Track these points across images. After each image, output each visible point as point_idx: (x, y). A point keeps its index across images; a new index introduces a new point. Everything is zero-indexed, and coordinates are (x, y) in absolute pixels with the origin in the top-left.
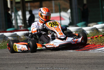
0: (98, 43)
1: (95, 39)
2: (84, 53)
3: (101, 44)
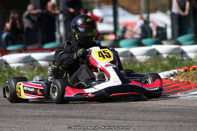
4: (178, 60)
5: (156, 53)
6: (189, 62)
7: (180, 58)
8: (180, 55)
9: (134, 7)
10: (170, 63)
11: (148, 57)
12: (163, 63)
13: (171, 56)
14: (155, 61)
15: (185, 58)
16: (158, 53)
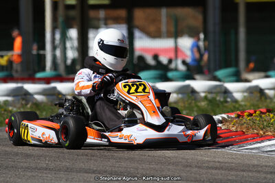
0: (253, 129)
1: (246, 119)
3: (261, 132)
4: (220, 101)
5: (190, 90)
6: (234, 104)
7: (222, 100)
8: (222, 95)
9: (152, 29)
10: (208, 105)
11: (180, 96)
12: (199, 104)
13: (210, 96)
14: (190, 101)
15: (229, 100)
16: (193, 91)
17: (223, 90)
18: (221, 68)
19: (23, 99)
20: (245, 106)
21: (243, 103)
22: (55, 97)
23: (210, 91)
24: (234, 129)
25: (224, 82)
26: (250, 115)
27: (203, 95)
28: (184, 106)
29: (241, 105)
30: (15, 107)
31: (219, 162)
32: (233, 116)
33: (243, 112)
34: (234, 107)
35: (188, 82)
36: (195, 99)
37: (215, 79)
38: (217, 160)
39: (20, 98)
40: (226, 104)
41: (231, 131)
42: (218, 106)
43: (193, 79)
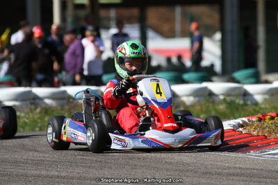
0: (276, 133)
1: (268, 122)
2: (236, 157)
4: (239, 104)
5: (207, 93)
6: (254, 107)
7: (242, 102)
8: (242, 97)
9: (166, 28)
10: (227, 108)
11: (197, 99)
12: (217, 107)
13: (228, 99)
14: (207, 104)
15: (249, 103)
16: (211, 94)
17: (242, 93)
18: (239, 69)
19: (32, 104)
20: (266, 109)
21: (263, 106)
22: (65, 102)
23: (229, 93)
24: (255, 133)
25: (244, 84)
26: (272, 118)
27: (222, 97)
28: (201, 110)
29: (261, 108)
30: (23, 112)
31: (240, 168)
32: (253, 120)
33: (264, 116)
34: (254, 110)
35: (205, 84)
36: (213, 102)
37: (234, 80)
38: (238, 166)
39: (28, 102)
40: (246, 108)
41: (252, 136)
42: (237, 109)
43: (210, 81)
